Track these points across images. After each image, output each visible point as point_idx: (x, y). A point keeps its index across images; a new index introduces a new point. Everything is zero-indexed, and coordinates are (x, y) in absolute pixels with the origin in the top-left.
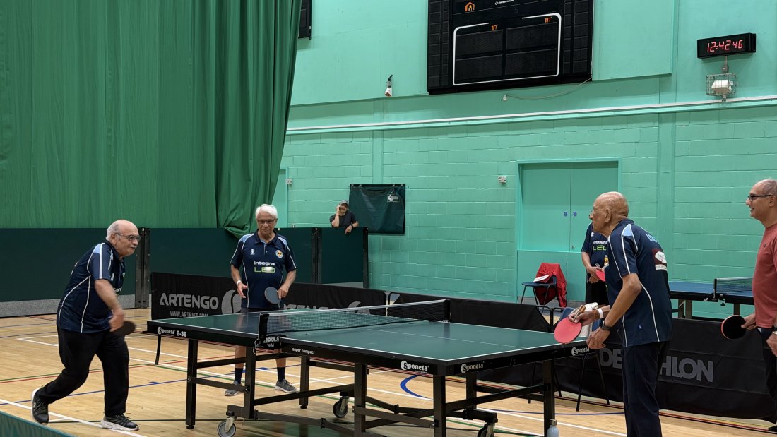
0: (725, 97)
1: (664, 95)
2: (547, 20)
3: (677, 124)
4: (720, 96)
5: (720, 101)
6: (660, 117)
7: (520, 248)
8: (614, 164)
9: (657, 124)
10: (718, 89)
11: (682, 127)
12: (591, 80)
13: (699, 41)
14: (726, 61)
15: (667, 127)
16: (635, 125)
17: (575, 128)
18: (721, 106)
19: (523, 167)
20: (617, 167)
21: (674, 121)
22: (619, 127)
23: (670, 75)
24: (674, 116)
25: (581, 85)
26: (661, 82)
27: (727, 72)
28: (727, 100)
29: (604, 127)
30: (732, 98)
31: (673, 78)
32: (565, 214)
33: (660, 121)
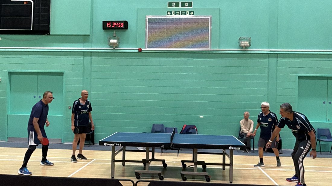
0: (114, 47)
1: (86, 44)
2: (25, 3)
3: (92, 57)
4: (112, 47)
5: (112, 49)
6: (84, 54)
7: (9, 113)
8: (62, 74)
9: (83, 57)
10: (112, 43)
11: (95, 59)
12: (49, 34)
13: (104, 22)
14: (115, 32)
15: (88, 58)
16: (72, 56)
17: (41, 56)
18: (113, 51)
19: (11, 73)
20: (63, 75)
21: (91, 56)
22: (64, 57)
23: (89, 35)
24: (91, 54)
25: (44, 36)
26: (84, 38)
27: (116, 36)
28: (116, 49)
29: (56, 57)
30: (118, 48)
31: (91, 37)
32: (35, 97)
33: (84, 56)
